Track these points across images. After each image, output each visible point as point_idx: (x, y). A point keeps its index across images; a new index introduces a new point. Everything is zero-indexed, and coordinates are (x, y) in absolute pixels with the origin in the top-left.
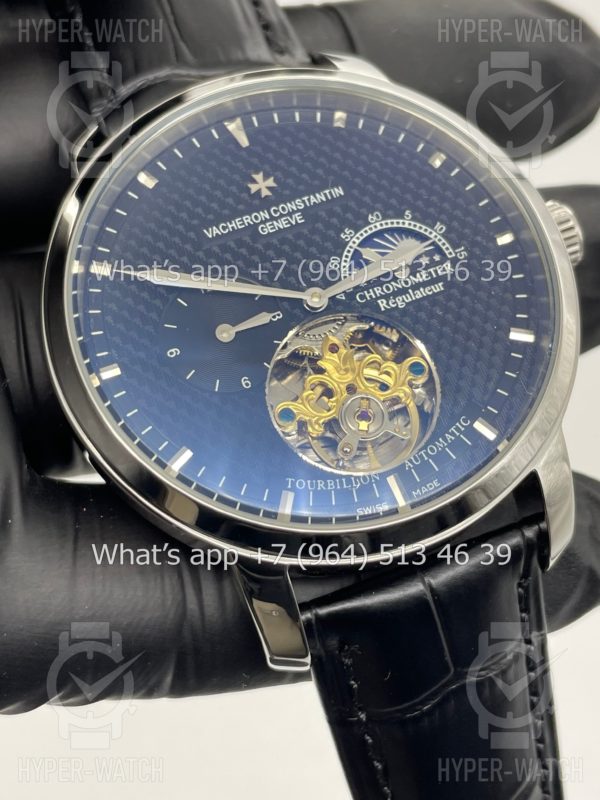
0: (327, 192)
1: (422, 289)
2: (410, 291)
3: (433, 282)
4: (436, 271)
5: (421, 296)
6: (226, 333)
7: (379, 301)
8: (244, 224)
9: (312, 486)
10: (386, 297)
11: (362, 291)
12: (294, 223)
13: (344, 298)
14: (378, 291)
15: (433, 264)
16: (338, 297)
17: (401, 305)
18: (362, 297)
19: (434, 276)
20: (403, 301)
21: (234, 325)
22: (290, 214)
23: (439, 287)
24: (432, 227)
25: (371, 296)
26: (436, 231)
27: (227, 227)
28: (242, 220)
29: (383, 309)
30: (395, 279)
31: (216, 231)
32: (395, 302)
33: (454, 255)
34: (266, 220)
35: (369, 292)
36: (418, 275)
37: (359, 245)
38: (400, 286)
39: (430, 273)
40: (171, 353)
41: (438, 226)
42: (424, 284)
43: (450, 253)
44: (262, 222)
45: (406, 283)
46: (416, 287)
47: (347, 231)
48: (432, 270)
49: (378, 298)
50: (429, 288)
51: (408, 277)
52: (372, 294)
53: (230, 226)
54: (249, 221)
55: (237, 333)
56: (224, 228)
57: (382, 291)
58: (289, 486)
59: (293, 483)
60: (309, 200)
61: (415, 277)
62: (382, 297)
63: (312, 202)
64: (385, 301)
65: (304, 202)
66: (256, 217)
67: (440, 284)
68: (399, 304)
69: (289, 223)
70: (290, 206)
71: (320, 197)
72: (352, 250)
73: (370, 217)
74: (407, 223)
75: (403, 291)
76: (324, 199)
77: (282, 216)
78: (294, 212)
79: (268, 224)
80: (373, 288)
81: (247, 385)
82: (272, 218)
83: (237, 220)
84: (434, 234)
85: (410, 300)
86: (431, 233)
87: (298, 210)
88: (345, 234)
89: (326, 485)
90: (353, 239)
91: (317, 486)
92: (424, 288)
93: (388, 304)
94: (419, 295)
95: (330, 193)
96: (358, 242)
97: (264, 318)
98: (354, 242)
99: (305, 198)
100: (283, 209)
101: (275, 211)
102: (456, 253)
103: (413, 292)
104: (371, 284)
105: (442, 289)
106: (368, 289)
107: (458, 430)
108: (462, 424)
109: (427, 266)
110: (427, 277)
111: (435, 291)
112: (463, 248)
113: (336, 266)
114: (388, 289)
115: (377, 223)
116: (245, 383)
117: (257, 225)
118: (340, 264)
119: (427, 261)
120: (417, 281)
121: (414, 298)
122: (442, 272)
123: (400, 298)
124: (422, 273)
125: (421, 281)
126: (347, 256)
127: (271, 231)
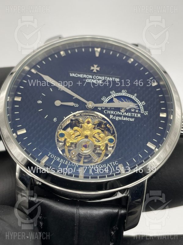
0: (114, 78)
1: (126, 118)
2: (122, 117)
3: (132, 117)
4: (134, 115)
5: (125, 120)
6: (58, 103)
7: (111, 115)
8: (83, 76)
9: (55, 158)
10: (114, 115)
11: (107, 110)
13: (100, 109)
14: (112, 112)
15: (135, 112)
16: (98, 108)
17: (117, 119)
18: (106, 112)
20: (118, 118)
22: (99, 80)
23: (132, 120)
25: (109, 113)
26: (141, 103)
28: (83, 75)
29: (110, 118)
30: (120, 111)
31: (74, 75)
32: (116, 118)
33: (143, 113)
34: (90, 78)
36: (128, 113)
37: (114, 97)
38: (120, 114)
39: (132, 115)
41: (143, 102)
42: (128, 117)
43: (142, 112)
44: (89, 78)
45: (123, 114)
46: (125, 116)
47: (113, 91)
48: (133, 114)
49: (111, 114)
50: (129, 119)
51: (124, 112)
52: (110, 112)
53: (79, 75)
54: (85, 76)
55: (61, 105)
56: (76, 75)
57: (114, 113)
58: (49, 155)
59: (50, 155)
60: (107, 78)
61: (127, 113)
64: (112, 116)
65: (105, 78)
66: (88, 76)
67: (133, 119)
69: (97, 82)
70: (100, 78)
71: (111, 79)
72: (111, 97)
73: (123, 91)
74: (134, 97)
75: (120, 116)
77: (96, 79)
78: (100, 79)
79: (90, 80)
80: (111, 111)
82: (92, 79)
83: (82, 75)
85: (121, 119)
86: (139, 103)
87: (102, 80)
88: (112, 92)
89: (60, 160)
90: (114, 94)
91: (57, 159)
93: (113, 117)
94: (125, 119)
95: (115, 79)
97: (71, 104)
98: (113, 96)
99: (106, 77)
100: (97, 77)
101: (95, 77)
102: (144, 112)
103: (123, 117)
104: (111, 109)
105: (133, 121)
106: (109, 110)
107: (113, 164)
108: (115, 163)
109: (132, 112)
110: (130, 115)
111: (130, 120)
112: (147, 112)
113: (103, 100)
114: (116, 113)
115: (124, 93)
116: (55, 120)
117: (87, 78)
118: (105, 99)
119: (133, 110)
120: (126, 115)
121: (122, 119)
122: (136, 116)
123: (118, 117)
124: (130, 113)
125: (128, 115)
126: (108, 98)
127: (90, 82)
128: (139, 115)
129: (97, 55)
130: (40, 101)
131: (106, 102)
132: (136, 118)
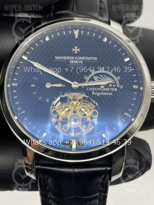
0: (92, 58)
1: (106, 93)
2: (102, 92)
3: (110, 92)
4: (112, 89)
5: (105, 94)
6: (48, 86)
7: (93, 92)
8: (66, 58)
9: (52, 134)
10: (95, 91)
11: (89, 87)
12: (80, 63)
13: (84, 87)
16: (82, 87)
17: (98, 95)
18: (89, 89)
19: (111, 90)
20: (99, 94)
21: (51, 84)
22: (80, 60)
23: (111, 94)
24: (117, 77)
25: (91, 90)
26: (117, 78)
27: (62, 58)
28: (67, 57)
29: (93, 94)
30: (100, 88)
31: (58, 58)
32: (97, 94)
33: (119, 87)
34: (73, 60)
35: (91, 88)
36: (107, 89)
38: (100, 90)
39: (110, 89)
40: (32, 86)
41: (118, 77)
42: (107, 92)
44: (72, 60)
45: (102, 89)
46: (104, 92)
48: (111, 88)
49: (93, 91)
51: (104, 88)
52: (92, 89)
53: (63, 58)
54: (68, 58)
55: (51, 86)
57: (95, 89)
58: (46, 132)
59: (48, 131)
60: (87, 58)
61: (106, 89)
62: (94, 91)
63: (87, 59)
64: (94, 92)
65: (85, 58)
66: (70, 58)
67: (111, 93)
68: (98, 94)
69: (79, 62)
70: (81, 58)
71: (90, 58)
72: (92, 76)
73: (101, 68)
74: (110, 73)
76: (91, 59)
77: (77, 60)
78: (81, 60)
79: (73, 61)
80: (93, 87)
81: (48, 101)
82: (75, 60)
83: (65, 57)
84: (116, 79)
85: (101, 94)
86: (115, 78)
88: (92, 70)
89: (56, 135)
92: (107, 93)
93: (95, 93)
95: (93, 58)
96: (94, 74)
97: (60, 85)
98: (93, 74)
99: (86, 57)
100: (79, 58)
101: (76, 58)
102: (120, 86)
103: (103, 93)
107: (98, 134)
108: (100, 133)
110: (109, 90)
111: (109, 94)
112: (122, 86)
113: (85, 78)
114: (97, 89)
115: (102, 70)
116: (48, 100)
117: (70, 60)
118: (87, 78)
119: (110, 85)
120: (105, 90)
122: (114, 90)
123: (99, 93)
124: (108, 88)
125: (107, 90)
126: (90, 77)
127: (73, 63)
128: (116, 89)
129: (77, 37)
130: (33, 85)
131: (87, 82)
132: (114, 92)
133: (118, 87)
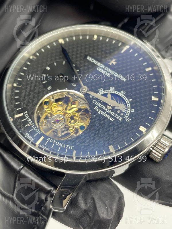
1: (108, 115)
2: (105, 113)
3: (113, 117)
4: (117, 116)
5: (106, 116)
7: (96, 107)
8: (97, 64)
9: (28, 118)
11: (97, 101)
13: (91, 97)
14: (99, 105)
15: (119, 114)
16: (90, 96)
18: (95, 102)
19: (115, 117)
20: (101, 113)
22: (108, 72)
24: (131, 108)
25: (96, 104)
26: (131, 110)
29: (94, 109)
30: (106, 107)
31: (90, 59)
32: (99, 111)
34: (102, 68)
35: (97, 103)
36: (112, 112)
37: (110, 93)
38: (105, 109)
39: (115, 115)
40: (47, 68)
41: (133, 110)
44: (101, 68)
45: (108, 110)
46: (108, 113)
47: (113, 88)
48: (117, 115)
49: (97, 106)
50: (110, 117)
51: (110, 110)
52: (97, 104)
53: (94, 61)
54: (99, 64)
56: (92, 60)
57: (100, 106)
58: (24, 113)
61: (111, 112)
62: (98, 107)
64: (97, 108)
65: (114, 73)
66: (101, 65)
67: (113, 119)
68: (99, 112)
69: (105, 74)
70: (111, 71)
71: (119, 76)
72: (108, 92)
73: (122, 91)
74: (128, 101)
75: (104, 111)
77: (106, 71)
78: (110, 73)
79: (101, 69)
81: (49, 88)
82: (104, 69)
83: (97, 62)
84: (130, 110)
87: (111, 74)
88: (112, 88)
89: (30, 121)
90: (112, 90)
92: (109, 116)
93: (97, 109)
95: (122, 78)
96: (112, 92)
99: (116, 73)
100: (109, 70)
101: (106, 69)
102: (127, 119)
104: (100, 102)
105: (112, 121)
106: (98, 102)
107: (68, 147)
108: (71, 147)
109: (117, 113)
110: (113, 115)
111: (110, 119)
112: (130, 120)
114: (102, 107)
115: (122, 94)
117: (99, 67)
118: (101, 91)
119: (119, 112)
120: (110, 113)
121: (104, 115)
122: (118, 118)
123: (101, 111)
124: (114, 113)
125: (111, 114)
126: (105, 92)
127: (99, 71)
128: (121, 119)
131: (101, 94)
132: (117, 120)
133: (125, 117)
